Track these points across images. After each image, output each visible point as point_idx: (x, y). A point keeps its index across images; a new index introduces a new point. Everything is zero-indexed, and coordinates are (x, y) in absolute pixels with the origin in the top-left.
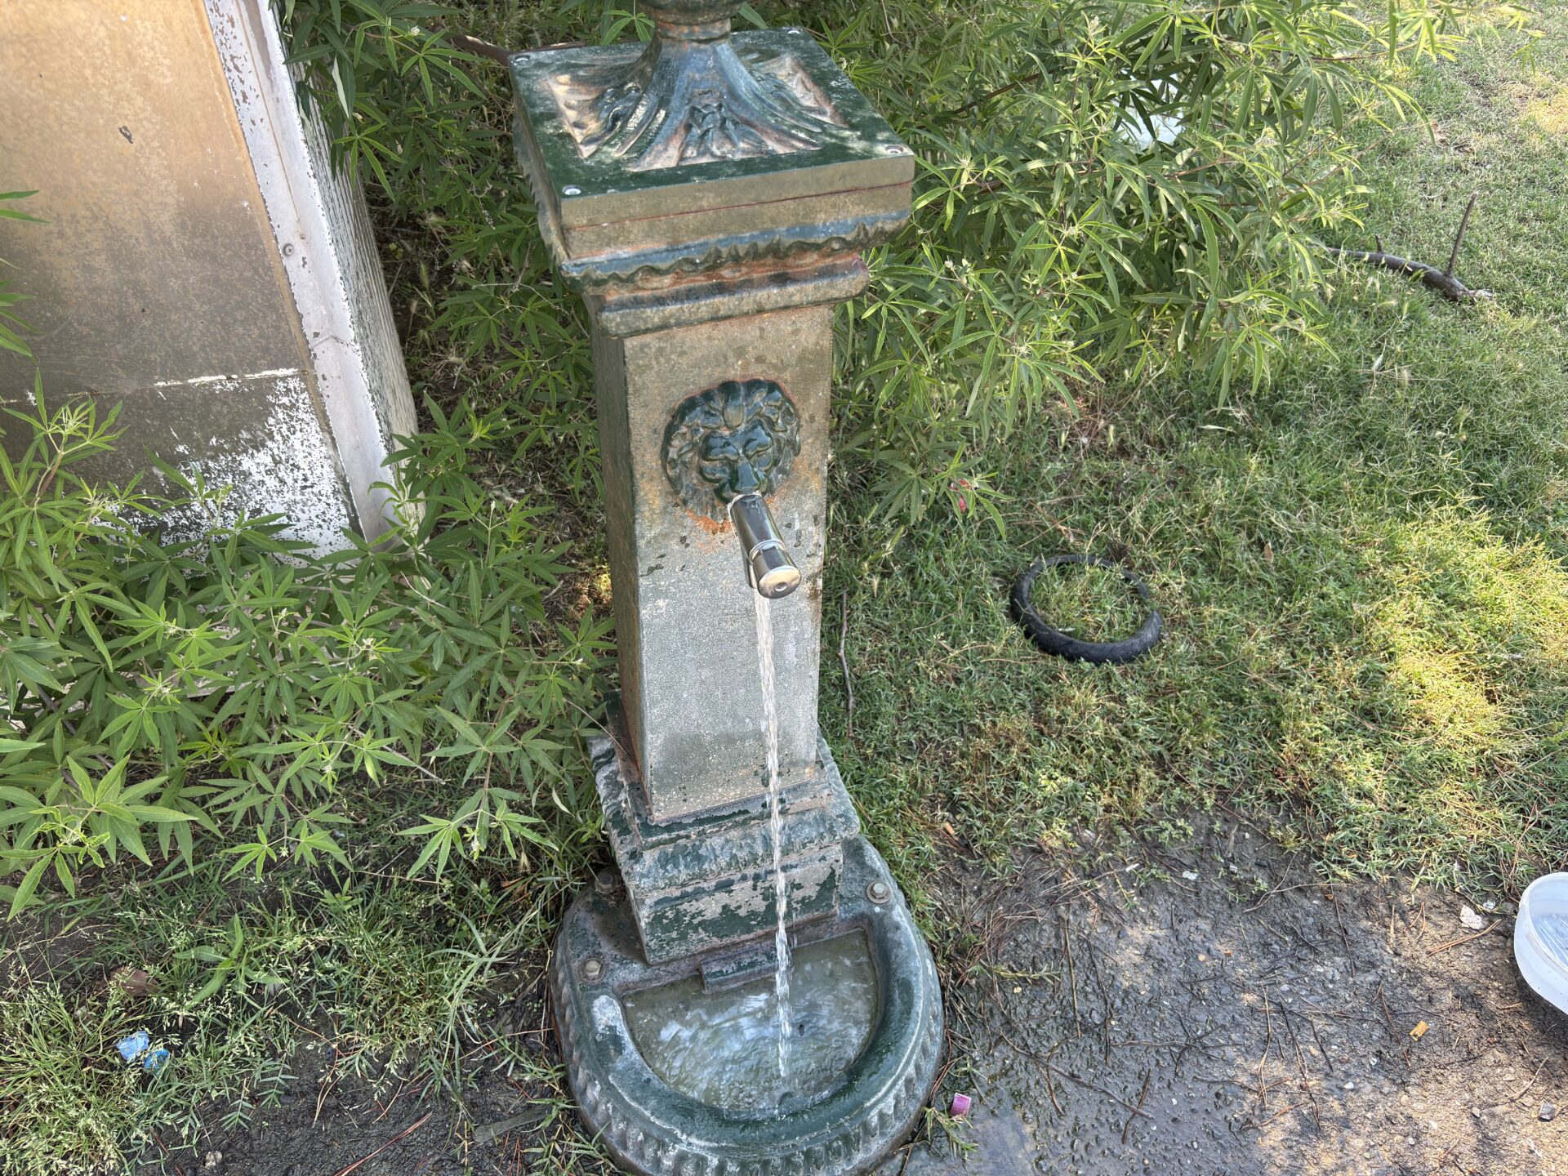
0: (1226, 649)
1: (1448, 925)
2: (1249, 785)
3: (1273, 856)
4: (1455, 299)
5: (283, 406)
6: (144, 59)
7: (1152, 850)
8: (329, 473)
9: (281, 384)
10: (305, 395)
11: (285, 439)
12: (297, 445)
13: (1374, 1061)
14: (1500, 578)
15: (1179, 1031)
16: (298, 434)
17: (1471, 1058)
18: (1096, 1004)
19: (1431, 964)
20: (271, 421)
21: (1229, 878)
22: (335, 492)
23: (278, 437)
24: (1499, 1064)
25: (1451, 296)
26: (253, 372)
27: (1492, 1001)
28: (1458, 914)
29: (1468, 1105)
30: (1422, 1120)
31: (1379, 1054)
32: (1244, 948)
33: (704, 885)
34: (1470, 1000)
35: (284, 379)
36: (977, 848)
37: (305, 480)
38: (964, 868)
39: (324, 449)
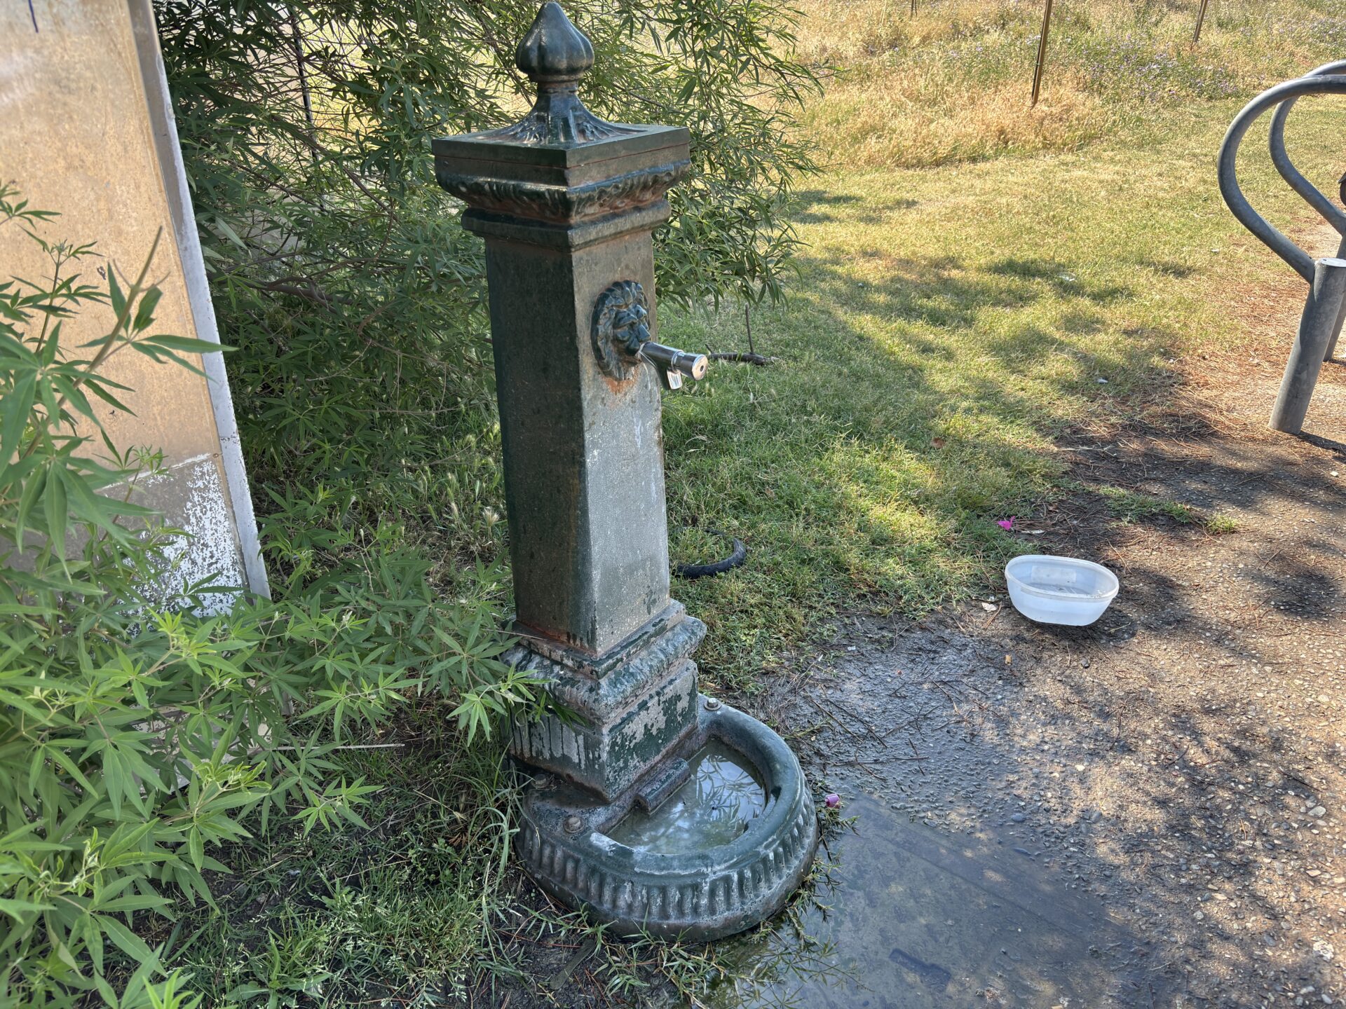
0: (784, 541)
1: (983, 614)
2: (845, 595)
3: (883, 623)
4: (762, 364)
5: (199, 489)
6: (119, 214)
7: (823, 645)
8: (229, 546)
9: (197, 469)
10: (215, 476)
11: (199, 520)
12: (207, 525)
13: (1000, 682)
14: (884, 465)
15: (906, 716)
16: (209, 513)
17: (1038, 660)
18: (858, 725)
19: (989, 633)
20: (189, 505)
21: (872, 641)
22: (234, 563)
23: (193, 520)
24: (1051, 657)
25: (758, 363)
26: (178, 462)
27: (1027, 635)
28: (982, 608)
29: (1054, 679)
30: (1041, 693)
31: (1000, 678)
32: (904, 667)
33: (632, 709)
34: (1019, 639)
35: (200, 464)
36: (733, 684)
37: (212, 557)
38: (735, 698)
39: (226, 524)
